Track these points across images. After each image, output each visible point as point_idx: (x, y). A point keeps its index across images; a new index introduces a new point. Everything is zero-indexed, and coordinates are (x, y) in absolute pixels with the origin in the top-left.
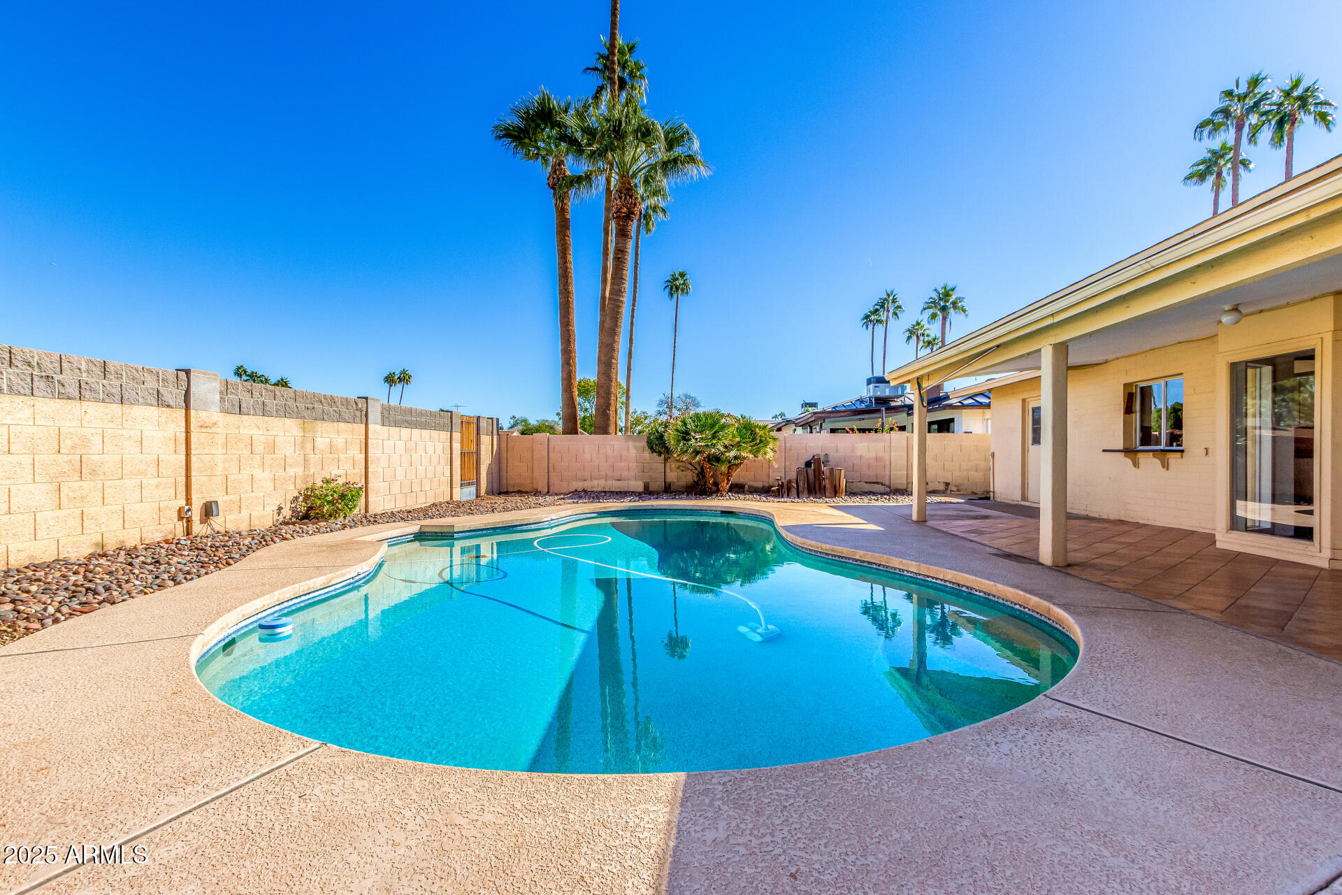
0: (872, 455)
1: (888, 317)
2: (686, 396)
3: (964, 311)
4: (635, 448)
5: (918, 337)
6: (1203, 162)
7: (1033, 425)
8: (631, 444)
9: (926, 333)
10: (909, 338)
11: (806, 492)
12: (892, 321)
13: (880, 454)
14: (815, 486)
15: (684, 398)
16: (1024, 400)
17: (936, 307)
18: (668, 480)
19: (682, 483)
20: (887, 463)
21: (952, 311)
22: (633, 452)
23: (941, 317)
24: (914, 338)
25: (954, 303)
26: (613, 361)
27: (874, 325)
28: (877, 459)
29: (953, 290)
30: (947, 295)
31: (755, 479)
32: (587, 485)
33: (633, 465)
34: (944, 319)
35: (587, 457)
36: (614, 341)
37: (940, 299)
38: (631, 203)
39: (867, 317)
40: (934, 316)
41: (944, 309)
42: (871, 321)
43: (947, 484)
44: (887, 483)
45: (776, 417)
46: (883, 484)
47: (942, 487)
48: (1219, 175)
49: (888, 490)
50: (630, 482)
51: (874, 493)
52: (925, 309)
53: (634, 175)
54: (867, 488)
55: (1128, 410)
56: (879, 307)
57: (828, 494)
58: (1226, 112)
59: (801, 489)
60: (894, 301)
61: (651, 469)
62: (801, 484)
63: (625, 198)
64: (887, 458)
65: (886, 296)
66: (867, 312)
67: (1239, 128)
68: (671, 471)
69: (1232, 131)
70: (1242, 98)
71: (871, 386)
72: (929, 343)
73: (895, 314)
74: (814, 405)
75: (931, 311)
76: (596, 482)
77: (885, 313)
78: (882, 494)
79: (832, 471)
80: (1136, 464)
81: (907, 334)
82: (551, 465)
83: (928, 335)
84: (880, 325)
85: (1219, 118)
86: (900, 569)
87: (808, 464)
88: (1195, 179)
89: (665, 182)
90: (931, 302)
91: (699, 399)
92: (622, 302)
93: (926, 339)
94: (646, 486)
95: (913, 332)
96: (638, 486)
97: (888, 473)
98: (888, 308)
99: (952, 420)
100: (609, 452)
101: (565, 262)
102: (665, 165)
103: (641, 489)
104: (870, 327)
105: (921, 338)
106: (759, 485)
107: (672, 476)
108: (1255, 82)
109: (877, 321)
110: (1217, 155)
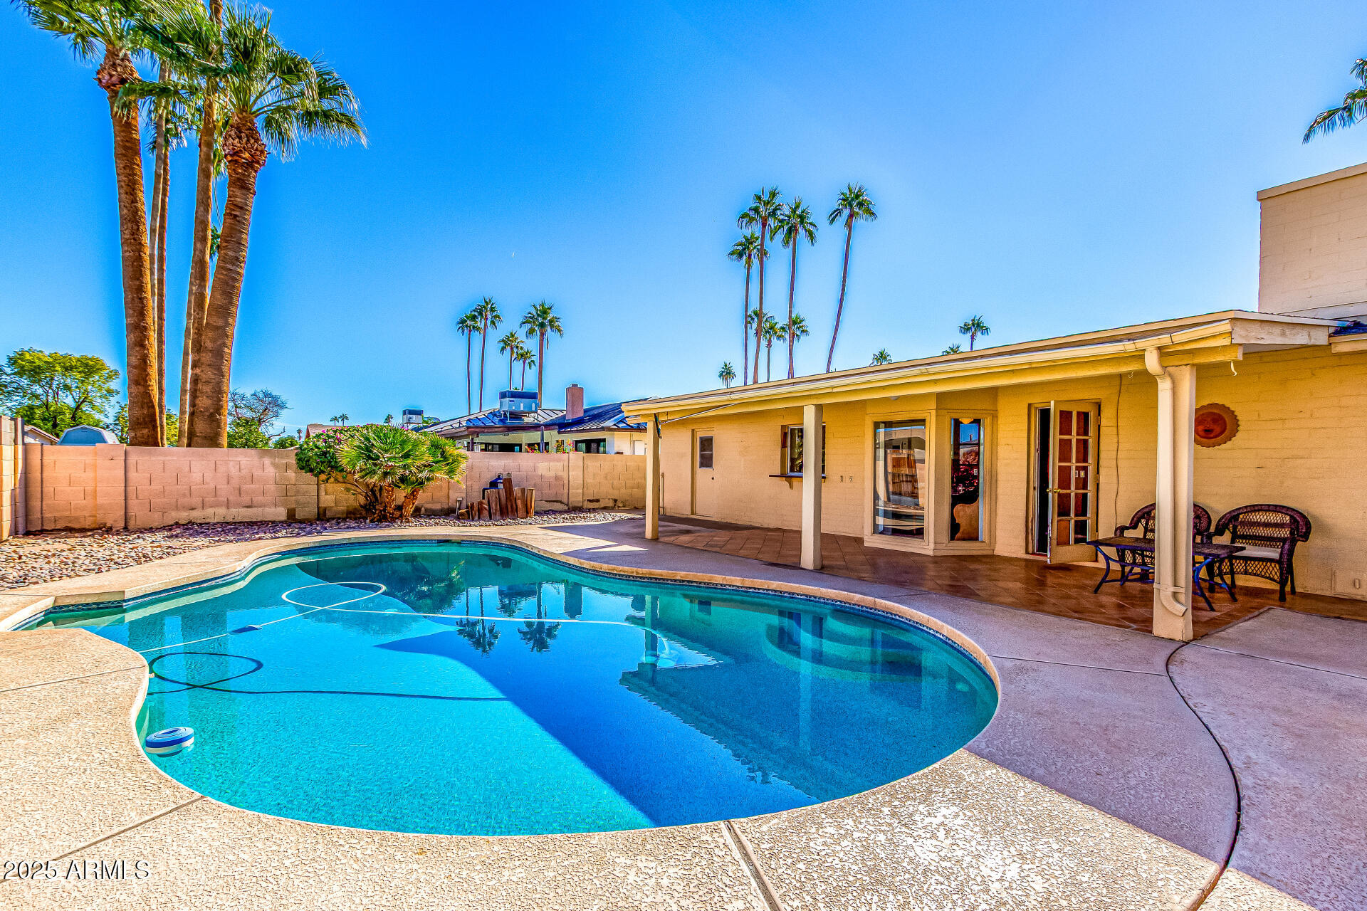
0: (552, 474)
1: (486, 325)
2: (267, 395)
3: (559, 331)
4: (275, 466)
5: (512, 349)
6: (741, 245)
7: (701, 451)
8: (267, 461)
9: (520, 345)
10: (503, 349)
11: (498, 513)
12: (490, 329)
13: (560, 473)
14: (507, 507)
15: (261, 396)
16: (693, 430)
17: (534, 322)
18: (322, 505)
19: (342, 508)
20: (566, 482)
21: (548, 329)
22: (270, 471)
23: (539, 334)
24: (509, 348)
25: (551, 322)
26: (226, 350)
27: (470, 331)
28: (557, 478)
29: (550, 308)
30: (545, 312)
31: (433, 502)
32: (197, 515)
33: (271, 487)
34: (542, 335)
35: (196, 477)
36: (228, 324)
37: (539, 315)
38: (257, 149)
39: (463, 322)
40: (531, 332)
41: (542, 325)
42: (467, 326)
43: (615, 501)
44: (565, 500)
45: (335, 419)
46: (561, 502)
47: (611, 504)
48: (750, 256)
49: (566, 508)
50: (267, 510)
51: (554, 512)
52: (524, 323)
53: (256, 114)
54: (548, 506)
55: (784, 446)
56: (476, 314)
57: (520, 514)
58: (756, 210)
59: (493, 511)
60: (492, 310)
61: (298, 492)
62: (493, 505)
63: (248, 140)
64: (565, 476)
65: (483, 304)
66: (463, 316)
67: (764, 225)
68: (326, 493)
69: (760, 225)
70: (766, 203)
71: (507, 399)
72: (522, 355)
73: (493, 323)
74: (419, 413)
75: (529, 326)
76: (210, 511)
77: (483, 321)
78: (561, 512)
79: (523, 490)
80: (791, 487)
81: (502, 344)
82: (130, 489)
83: (522, 348)
84: (477, 333)
85: (752, 214)
86: (721, 585)
87: (494, 484)
88: (735, 256)
89: (294, 131)
90: (530, 317)
91: (283, 398)
92: (239, 273)
93: (520, 351)
94: (291, 515)
95: (508, 343)
96: (280, 513)
97: (566, 491)
98: (486, 316)
99: (604, 440)
100: (234, 471)
101: (134, 201)
102: (309, 117)
103: (283, 518)
104: (466, 331)
105: (515, 350)
106: (437, 507)
107: (327, 500)
108: (773, 194)
109: (474, 327)
110: (750, 241)
